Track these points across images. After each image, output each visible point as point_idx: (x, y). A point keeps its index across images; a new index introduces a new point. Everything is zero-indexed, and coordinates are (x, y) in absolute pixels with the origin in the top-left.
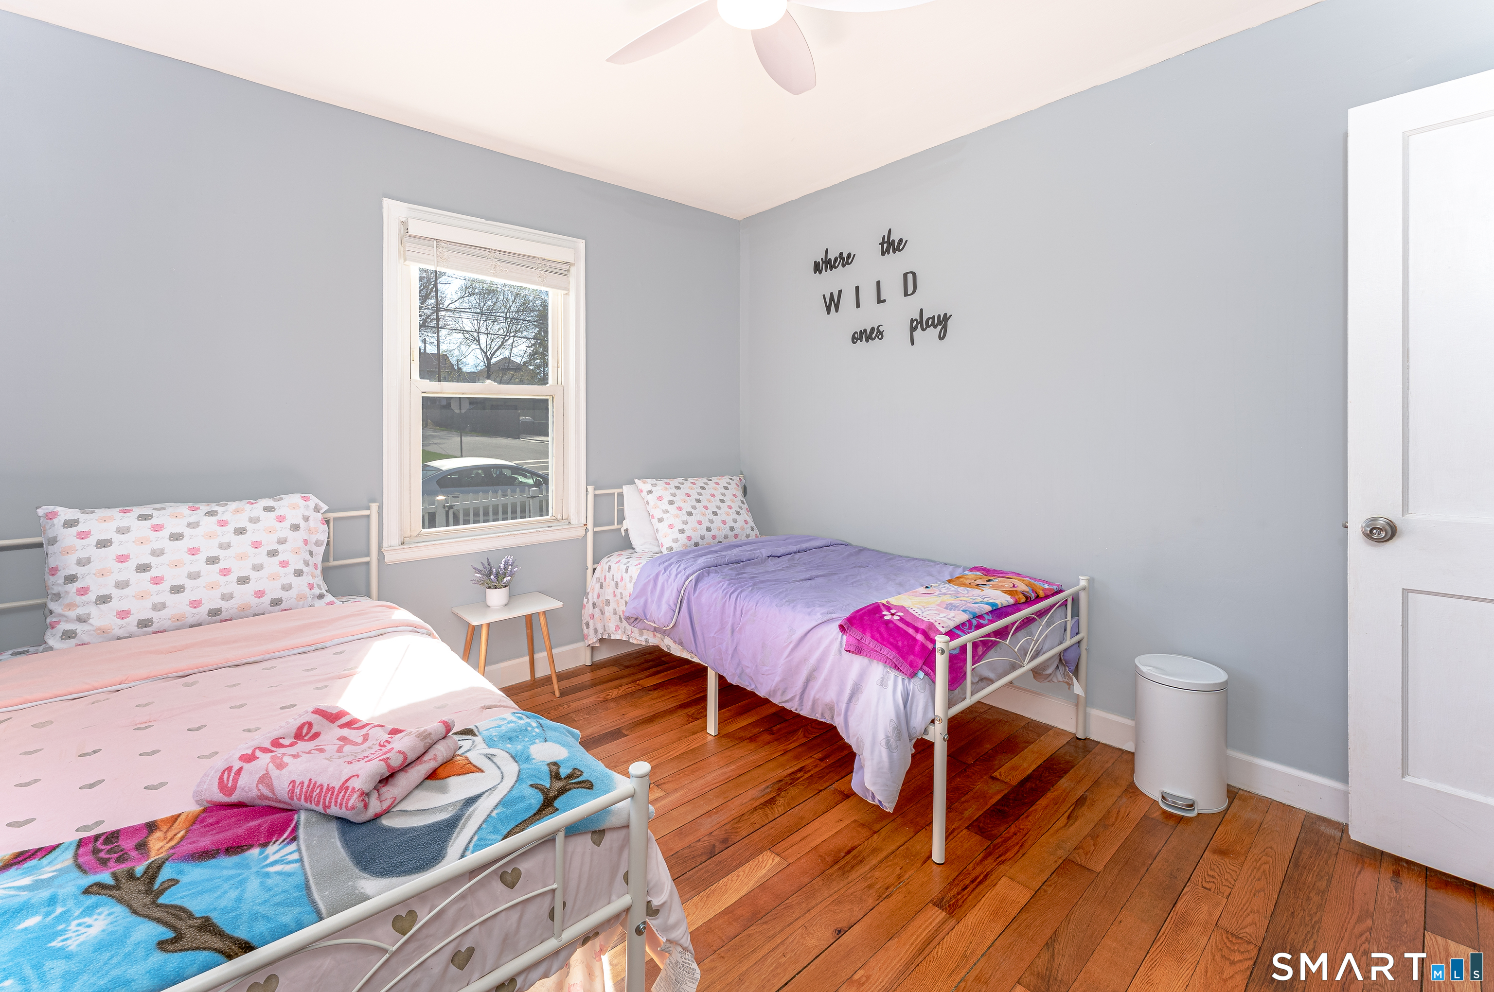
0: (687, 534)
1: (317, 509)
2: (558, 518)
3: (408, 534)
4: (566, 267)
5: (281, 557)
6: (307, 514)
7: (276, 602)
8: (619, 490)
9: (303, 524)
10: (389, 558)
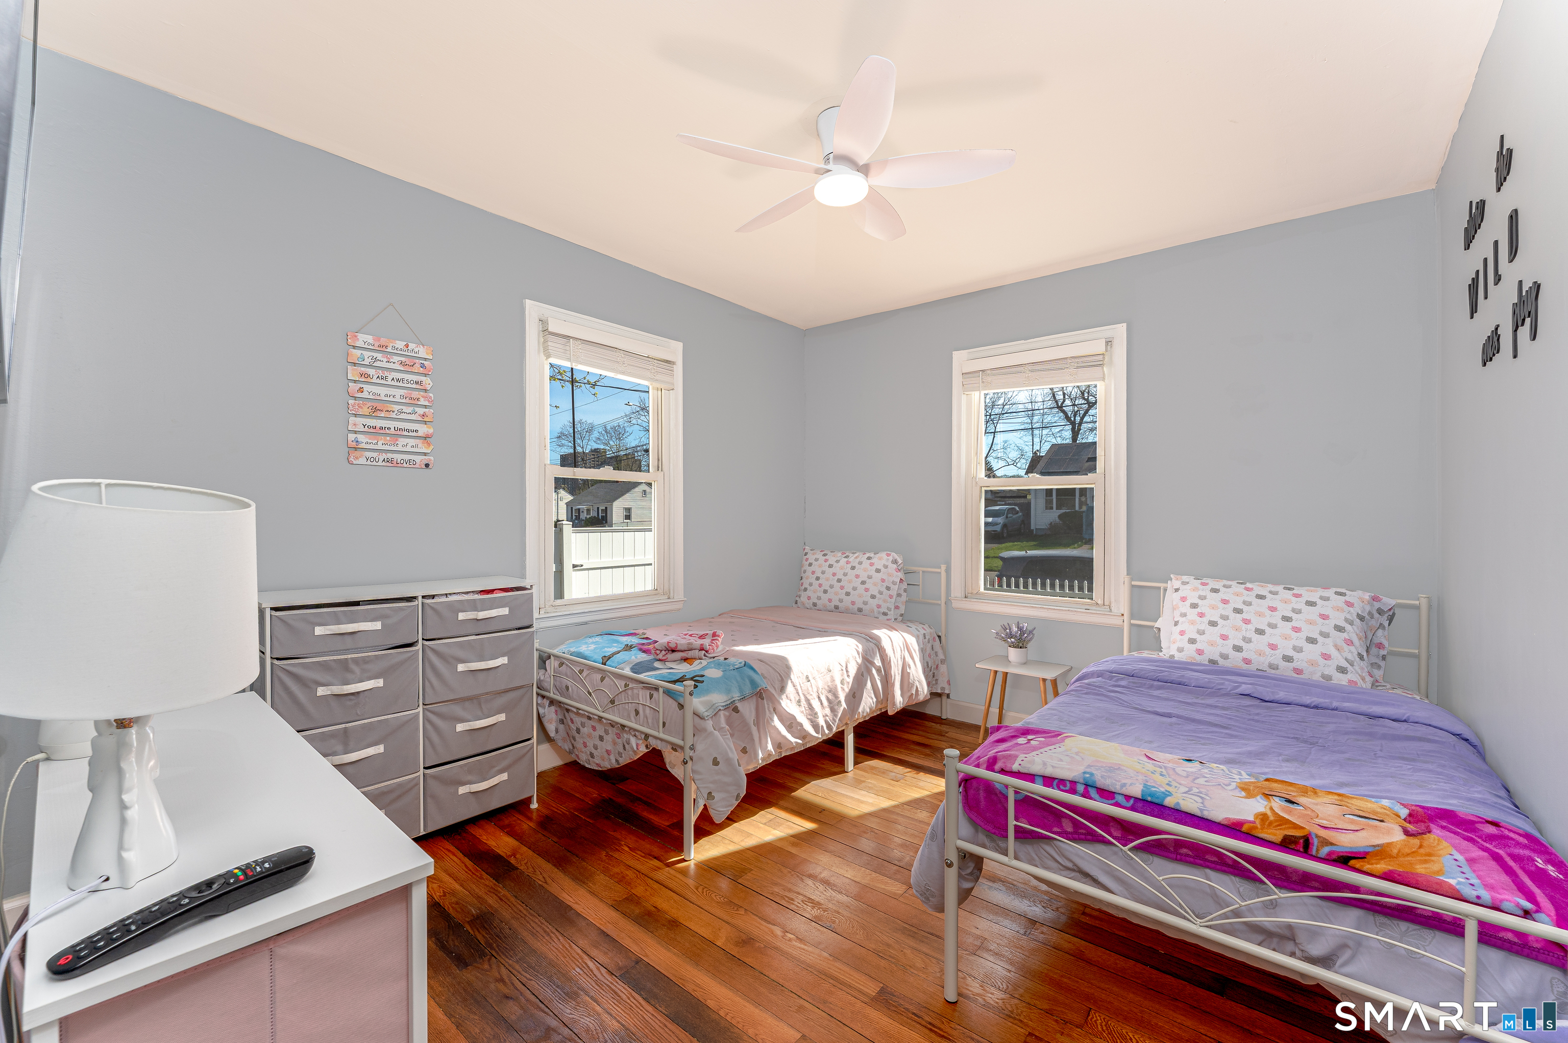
0: (1198, 646)
1: (895, 562)
2: (1099, 603)
3: (970, 592)
4: (1101, 357)
5: (866, 586)
6: (887, 564)
7: (860, 610)
8: (1165, 585)
9: (883, 569)
10: (955, 604)
